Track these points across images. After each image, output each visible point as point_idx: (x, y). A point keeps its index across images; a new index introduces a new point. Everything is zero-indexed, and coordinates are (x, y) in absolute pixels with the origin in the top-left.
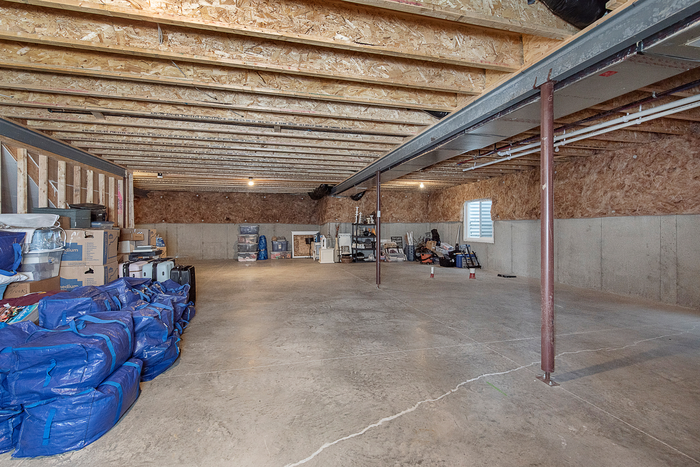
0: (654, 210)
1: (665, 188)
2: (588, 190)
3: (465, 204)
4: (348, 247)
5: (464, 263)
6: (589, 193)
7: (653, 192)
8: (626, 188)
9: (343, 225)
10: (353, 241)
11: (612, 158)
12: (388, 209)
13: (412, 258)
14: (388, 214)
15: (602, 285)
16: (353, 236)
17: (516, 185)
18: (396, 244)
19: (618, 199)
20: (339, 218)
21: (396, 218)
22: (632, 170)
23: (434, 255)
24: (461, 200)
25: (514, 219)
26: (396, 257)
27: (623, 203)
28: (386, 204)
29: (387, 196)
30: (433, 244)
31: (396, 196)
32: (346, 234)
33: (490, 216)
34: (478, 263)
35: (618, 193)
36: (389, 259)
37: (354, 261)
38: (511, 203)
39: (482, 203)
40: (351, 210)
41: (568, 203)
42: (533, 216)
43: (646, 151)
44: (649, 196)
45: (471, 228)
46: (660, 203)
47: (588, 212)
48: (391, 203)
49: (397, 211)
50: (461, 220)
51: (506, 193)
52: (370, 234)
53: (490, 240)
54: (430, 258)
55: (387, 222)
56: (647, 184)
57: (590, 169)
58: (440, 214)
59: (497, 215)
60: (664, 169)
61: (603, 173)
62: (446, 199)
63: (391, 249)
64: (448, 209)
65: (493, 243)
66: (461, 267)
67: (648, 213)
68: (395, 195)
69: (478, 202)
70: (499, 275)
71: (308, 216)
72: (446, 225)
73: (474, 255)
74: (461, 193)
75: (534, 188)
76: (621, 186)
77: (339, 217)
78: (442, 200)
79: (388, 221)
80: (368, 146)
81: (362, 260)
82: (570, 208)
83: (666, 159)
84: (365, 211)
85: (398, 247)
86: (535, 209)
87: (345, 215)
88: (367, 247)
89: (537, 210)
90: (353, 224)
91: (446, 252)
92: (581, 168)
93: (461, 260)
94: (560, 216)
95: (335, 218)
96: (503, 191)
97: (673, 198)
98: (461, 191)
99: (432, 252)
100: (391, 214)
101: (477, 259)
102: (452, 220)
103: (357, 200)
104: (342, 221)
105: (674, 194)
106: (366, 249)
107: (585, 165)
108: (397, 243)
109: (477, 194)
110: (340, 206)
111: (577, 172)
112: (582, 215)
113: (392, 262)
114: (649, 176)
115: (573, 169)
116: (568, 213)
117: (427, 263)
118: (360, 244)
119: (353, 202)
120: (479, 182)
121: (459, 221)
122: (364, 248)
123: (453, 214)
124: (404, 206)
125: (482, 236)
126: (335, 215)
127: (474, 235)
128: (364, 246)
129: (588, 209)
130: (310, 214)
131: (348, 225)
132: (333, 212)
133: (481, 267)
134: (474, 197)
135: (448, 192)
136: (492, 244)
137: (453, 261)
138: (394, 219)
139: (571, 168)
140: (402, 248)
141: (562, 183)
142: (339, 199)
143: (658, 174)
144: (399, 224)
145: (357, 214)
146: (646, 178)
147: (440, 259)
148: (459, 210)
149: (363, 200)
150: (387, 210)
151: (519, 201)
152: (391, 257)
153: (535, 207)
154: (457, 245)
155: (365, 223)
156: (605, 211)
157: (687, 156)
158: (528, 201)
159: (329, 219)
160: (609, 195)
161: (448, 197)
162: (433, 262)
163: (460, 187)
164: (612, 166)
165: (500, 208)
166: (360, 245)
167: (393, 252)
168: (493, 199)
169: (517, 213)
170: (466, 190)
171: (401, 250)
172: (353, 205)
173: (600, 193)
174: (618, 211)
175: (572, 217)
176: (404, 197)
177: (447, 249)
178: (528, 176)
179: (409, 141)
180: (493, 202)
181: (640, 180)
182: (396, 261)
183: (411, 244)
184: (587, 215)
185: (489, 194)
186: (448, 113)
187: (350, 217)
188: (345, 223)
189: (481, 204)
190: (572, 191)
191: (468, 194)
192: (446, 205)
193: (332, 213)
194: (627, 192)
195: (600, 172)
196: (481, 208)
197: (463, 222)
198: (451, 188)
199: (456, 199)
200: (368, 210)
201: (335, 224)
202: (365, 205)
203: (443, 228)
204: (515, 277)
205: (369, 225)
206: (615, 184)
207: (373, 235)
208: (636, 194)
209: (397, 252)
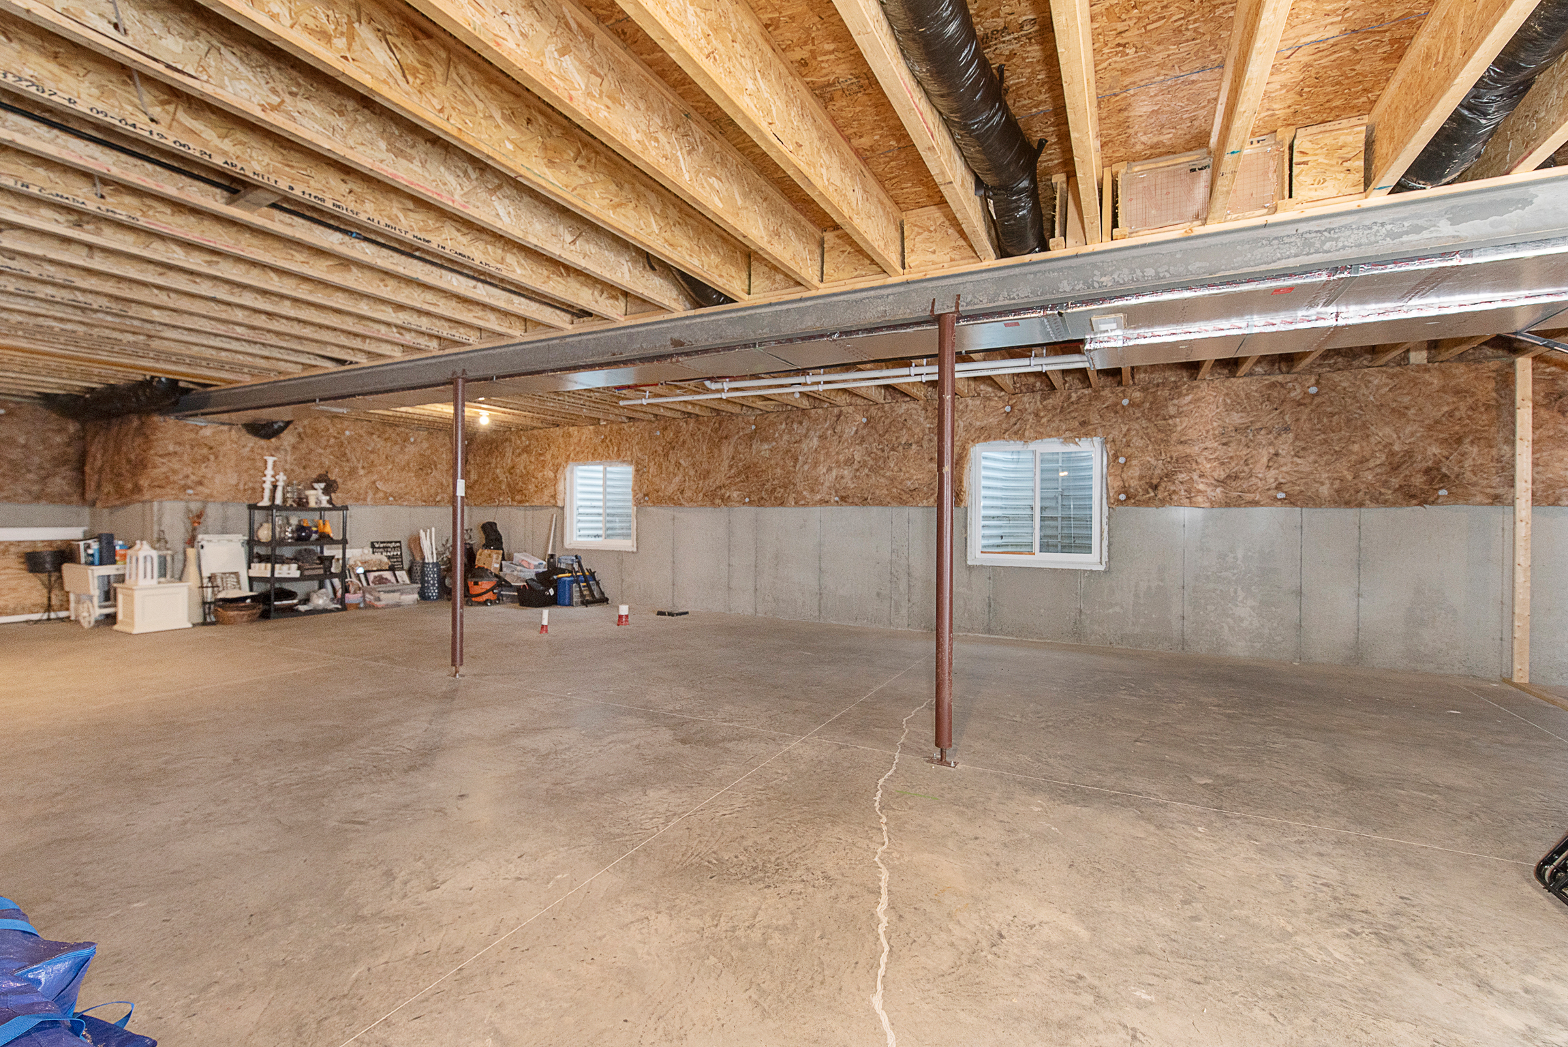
0: (888, 499)
1: (901, 470)
2: (805, 463)
3: (569, 468)
4: (236, 574)
5: (576, 595)
6: (806, 467)
7: (888, 474)
8: (856, 466)
9: (213, 511)
10: (252, 558)
11: (839, 416)
12: (363, 468)
13: (434, 592)
14: (365, 482)
15: (820, 612)
16: (252, 542)
17: (684, 442)
18: (386, 560)
19: (845, 481)
20: (200, 488)
21: (385, 493)
22: (863, 440)
23: (502, 583)
24: (561, 460)
25: (681, 504)
26: (397, 595)
27: (852, 486)
28: (358, 455)
29: (362, 432)
30: (495, 556)
31: (387, 436)
32: (227, 536)
33: (631, 497)
34: (602, 593)
35: (846, 472)
36: (379, 599)
37: (265, 616)
38: (675, 475)
39: (609, 469)
40: (247, 464)
41: (776, 482)
42: (718, 501)
43: (880, 414)
44: (882, 480)
45: (579, 521)
46: (895, 490)
47: (804, 498)
48: (372, 452)
49: (388, 473)
50: (560, 504)
51: (666, 455)
52: (314, 536)
53: (628, 544)
54: (492, 589)
55: (361, 502)
56: (881, 463)
57: (808, 430)
58: (503, 487)
59: (647, 496)
60: (900, 444)
61: (826, 438)
62: (520, 454)
63: (377, 574)
64: (526, 477)
65: (635, 550)
66: (570, 604)
67: (880, 504)
68: (384, 432)
69: (601, 468)
70: (661, 613)
71: (31, 476)
72: (518, 514)
73: (592, 574)
74: (562, 446)
75: (720, 450)
76: (849, 462)
77: (200, 483)
78: (509, 454)
79: (365, 499)
80: (471, 315)
81: (291, 611)
82: (778, 489)
83: (901, 429)
84: (292, 470)
85: (392, 569)
86: (720, 488)
87: (223, 479)
88: (307, 573)
89: (723, 491)
90: (253, 507)
91: (530, 574)
92: (795, 426)
93: (571, 588)
94: (762, 502)
95: (185, 488)
96: (659, 449)
97: (909, 483)
98: (561, 440)
99: (496, 576)
100: (374, 482)
101: (598, 584)
102: (536, 502)
103: (268, 436)
104: (211, 496)
105: (910, 479)
106: (303, 578)
107: (801, 423)
108: (389, 557)
109: (600, 450)
110: (205, 451)
111: (790, 433)
112: (796, 503)
113: (387, 606)
114: (883, 451)
115: (783, 426)
116: (776, 498)
117: (485, 603)
118: (283, 563)
119: (252, 441)
120: (605, 426)
121: (555, 506)
122: (297, 574)
123: (539, 489)
124: (408, 464)
125: (608, 536)
126: (187, 477)
127: (584, 536)
128: (299, 568)
129: (805, 493)
130: (41, 467)
131: (231, 510)
132: (177, 466)
133: (607, 599)
134: (594, 455)
135: (523, 438)
136: (633, 552)
137: (552, 592)
138: (381, 495)
139: (781, 424)
140: (402, 569)
141: (767, 447)
142: (201, 428)
143: (893, 449)
144: (394, 508)
145: (269, 479)
146: (879, 453)
147: (518, 589)
148: (555, 480)
149: (288, 438)
150: (362, 472)
151: (692, 473)
152: (382, 596)
153: (721, 484)
154: (552, 556)
155: (302, 504)
156: (827, 498)
157: (923, 431)
158: (708, 472)
159: (158, 491)
160: (834, 473)
161: (526, 450)
162: (499, 600)
163: (558, 431)
164: (838, 429)
165: (652, 483)
166: (285, 567)
167: (381, 580)
168: (637, 464)
169: (688, 494)
170: (576, 440)
171: (403, 576)
172: (252, 450)
173: (822, 469)
174: (844, 499)
175: (782, 504)
176: (406, 440)
177: (532, 567)
178: (708, 426)
179: (595, 329)
180: (637, 471)
181: (873, 455)
182: (398, 605)
183: (430, 558)
184: (803, 502)
185: (629, 453)
186: (733, 301)
187: (241, 486)
188: (223, 503)
189: (605, 472)
190: (781, 463)
191: (578, 449)
192: (522, 467)
193: (174, 472)
194: (858, 470)
195: (822, 437)
196: (605, 479)
197: (563, 508)
198: (535, 432)
199: (548, 456)
200: (304, 468)
201: (182, 504)
202: (293, 453)
203: (510, 520)
204: (686, 613)
205: (314, 509)
206: (841, 458)
207: (325, 539)
208: (867, 475)
209: (393, 580)
